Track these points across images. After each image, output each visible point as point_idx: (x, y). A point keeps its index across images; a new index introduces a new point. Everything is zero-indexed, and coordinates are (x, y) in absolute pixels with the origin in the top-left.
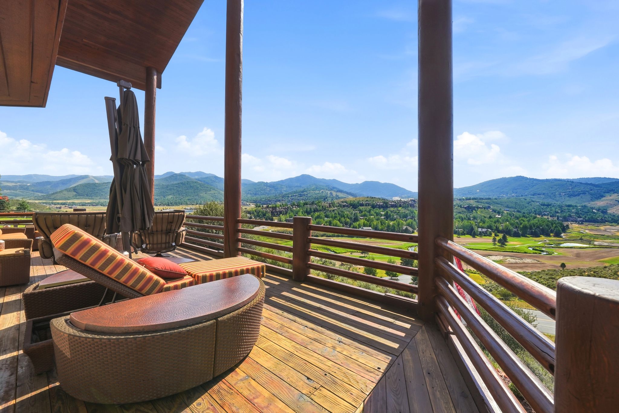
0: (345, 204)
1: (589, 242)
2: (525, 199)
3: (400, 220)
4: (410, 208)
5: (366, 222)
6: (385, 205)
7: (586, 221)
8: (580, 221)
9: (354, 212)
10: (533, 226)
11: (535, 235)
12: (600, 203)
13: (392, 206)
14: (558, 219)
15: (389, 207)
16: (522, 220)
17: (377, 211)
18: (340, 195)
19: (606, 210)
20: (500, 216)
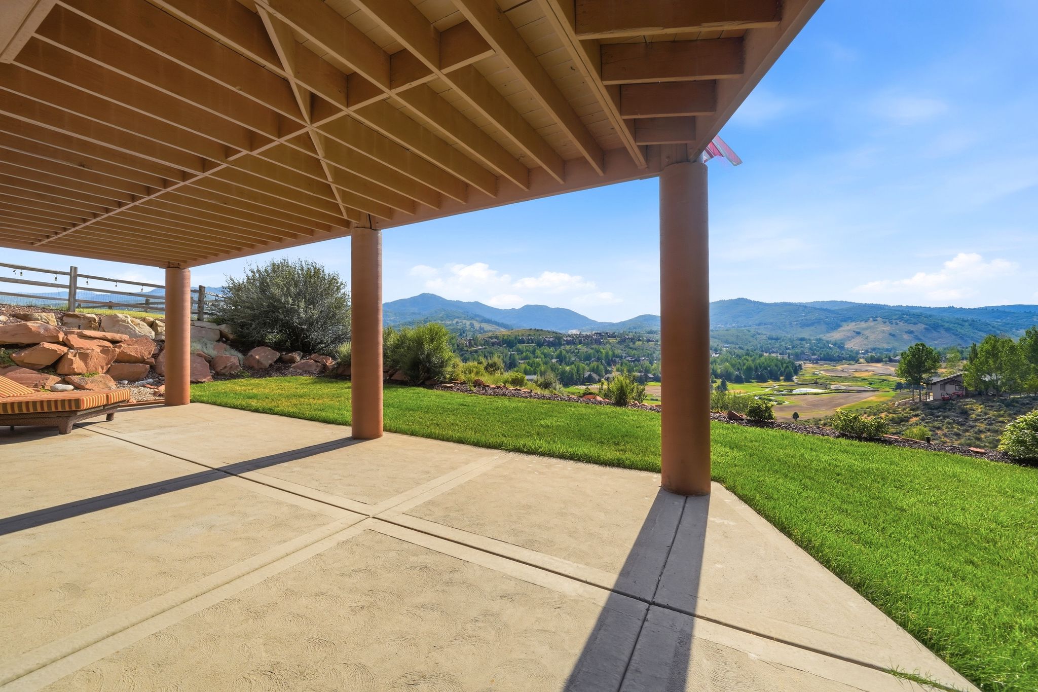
0: (494, 340)
1: (825, 386)
2: (749, 331)
3: (581, 364)
4: (594, 346)
5: (528, 367)
6: (557, 341)
7: (821, 360)
8: (815, 359)
9: (510, 353)
10: (759, 367)
11: (762, 379)
12: (836, 336)
13: (568, 343)
14: (789, 357)
15: (564, 345)
16: (745, 359)
17: (546, 351)
18: (486, 327)
19: (843, 344)
20: (717, 355)
